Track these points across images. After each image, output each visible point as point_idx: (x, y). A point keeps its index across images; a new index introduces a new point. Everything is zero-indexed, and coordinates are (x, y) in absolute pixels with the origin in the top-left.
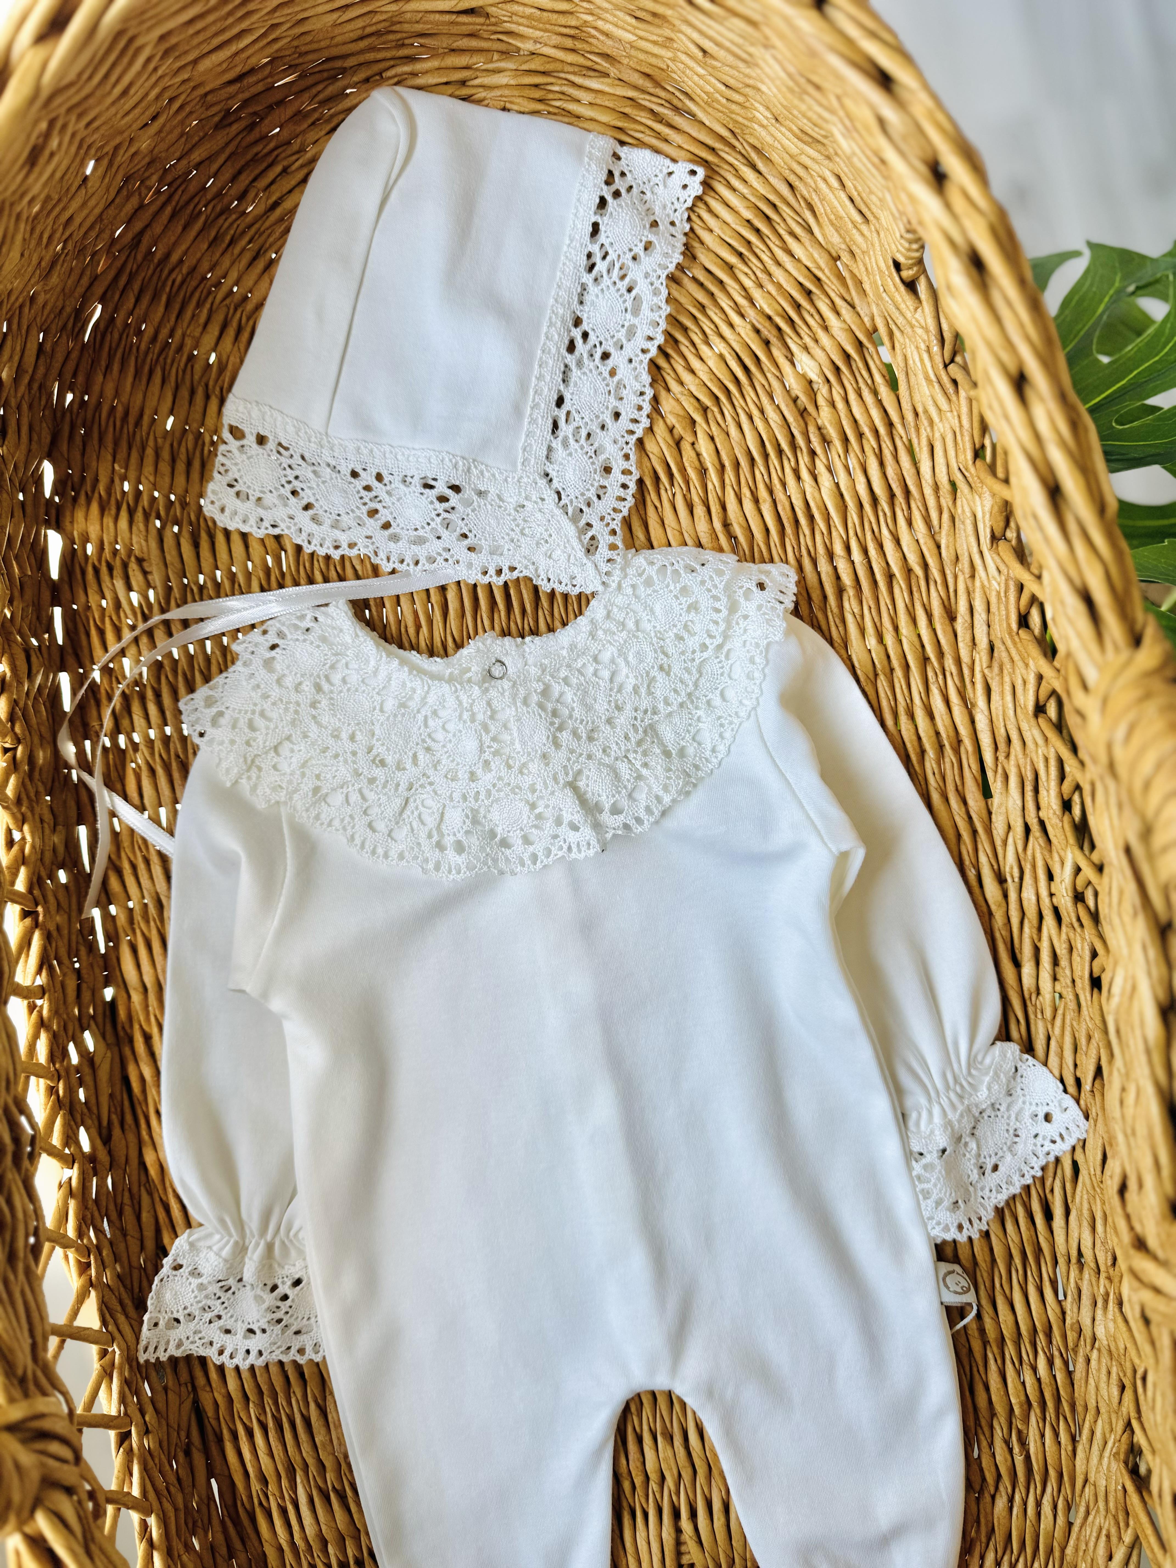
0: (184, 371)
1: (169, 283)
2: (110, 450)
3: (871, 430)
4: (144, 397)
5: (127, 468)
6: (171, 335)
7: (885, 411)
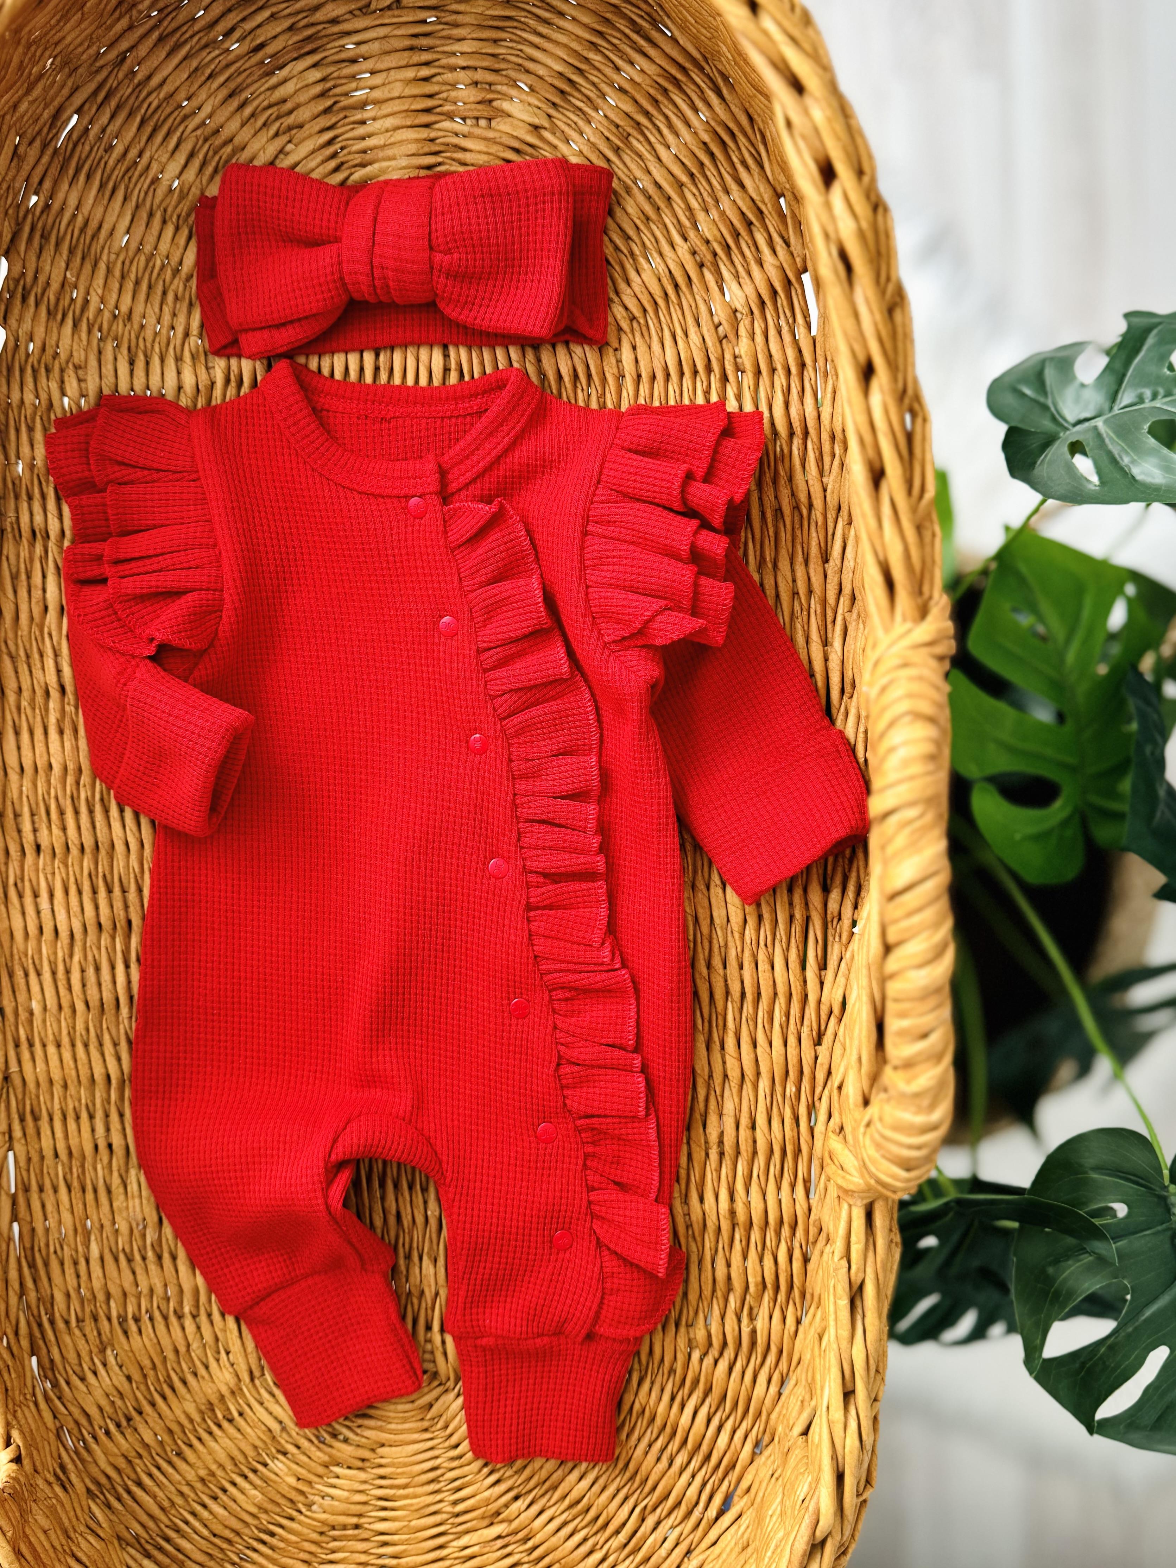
0: (146, 193)
1: (145, 106)
2: (65, 257)
3: (783, 367)
4: (105, 212)
5: (78, 278)
6: (140, 155)
7: (800, 351)
